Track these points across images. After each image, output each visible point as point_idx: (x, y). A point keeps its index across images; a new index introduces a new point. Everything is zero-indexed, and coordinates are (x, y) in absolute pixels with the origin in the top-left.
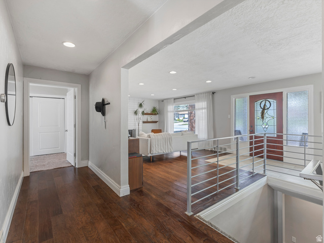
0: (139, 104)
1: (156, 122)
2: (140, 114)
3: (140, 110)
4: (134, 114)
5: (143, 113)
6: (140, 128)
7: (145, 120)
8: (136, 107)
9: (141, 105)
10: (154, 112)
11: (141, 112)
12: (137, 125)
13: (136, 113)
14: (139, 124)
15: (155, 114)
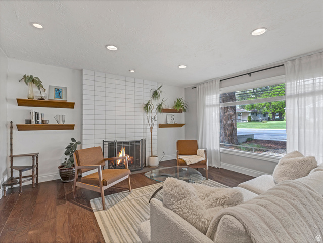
0: (153, 91)
1: (181, 125)
2: (154, 111)
3: (155, 103)
4: (142, 109)
5: (160, 109)
6: (155, 137)
7: (163, 122)
8: (147, 97)
9: (155, 94)
10: (179, 108)
11: (155, 107)
12: (149, 130)
13: (146, 108)
14: (151, 128)
15: (180, 112)
